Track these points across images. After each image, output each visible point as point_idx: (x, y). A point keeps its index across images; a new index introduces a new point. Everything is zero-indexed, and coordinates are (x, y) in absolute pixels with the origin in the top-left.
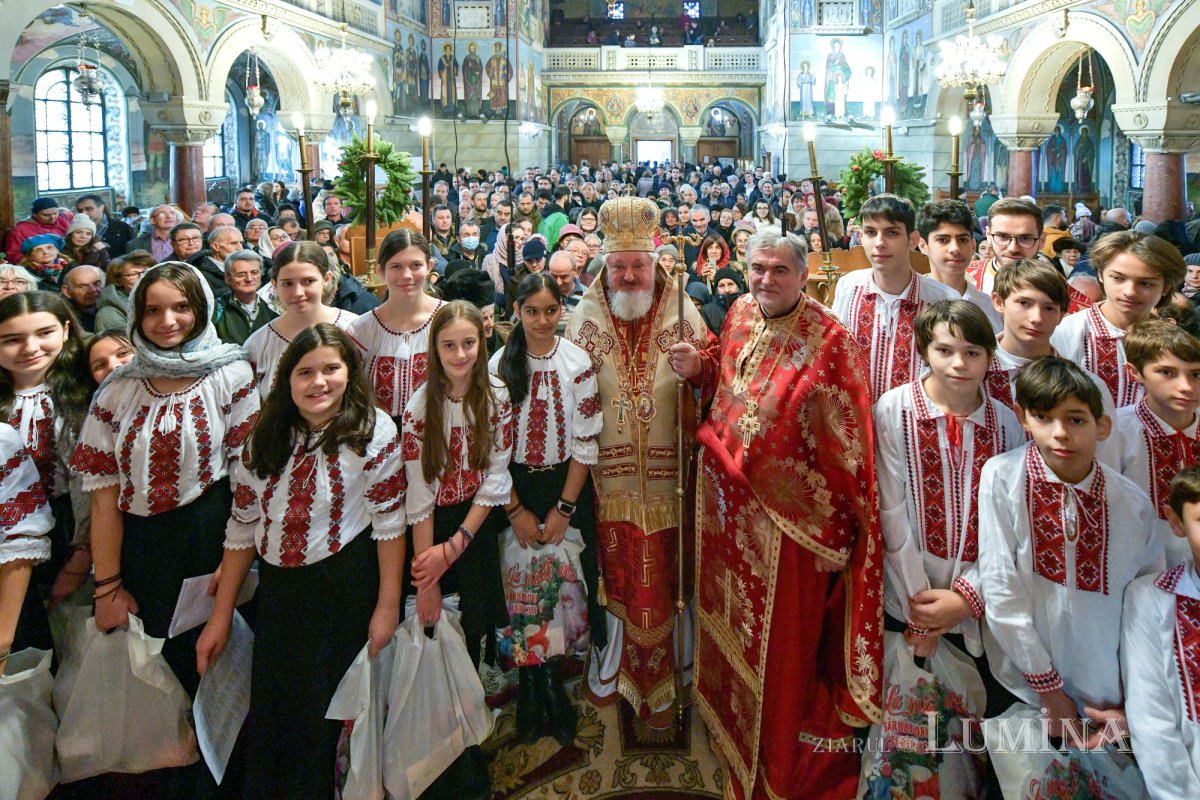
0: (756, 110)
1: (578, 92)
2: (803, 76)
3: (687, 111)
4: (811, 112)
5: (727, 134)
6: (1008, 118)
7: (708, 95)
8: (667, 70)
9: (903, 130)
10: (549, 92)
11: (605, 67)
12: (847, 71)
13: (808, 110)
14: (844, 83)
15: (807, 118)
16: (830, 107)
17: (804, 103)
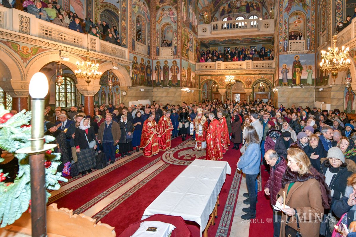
2: (284, 70)
3: (247, 83)
4: (287, 83)
5: (265, 91)
7: (254, 78)
8: (239, 69)
9: (321, 89)
10: (199, 77)
11: (217, 68)
12: (301, 67)
13: (285, 82)
14: (299, 72)
15: (285, 85)
16: (294, 81)
17: (284, 80)
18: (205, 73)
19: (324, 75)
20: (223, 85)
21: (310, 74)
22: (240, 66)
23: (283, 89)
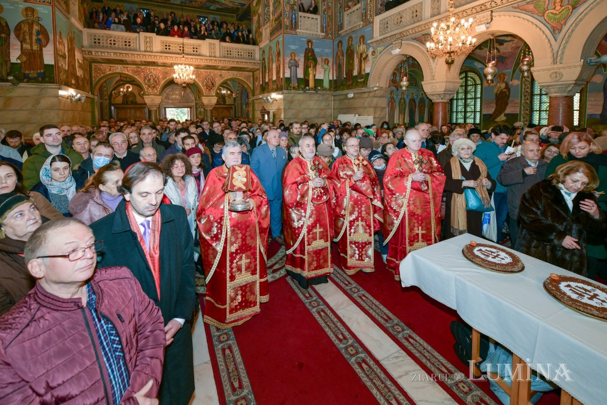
0: (251, 86)
1: (119, 68)
2: (292, 61)
3: (207, 86)
4: (296, 85)
5: (227, 103)
6: (437, 82)
7: (221, 75)
8: (194, 55)
9: (351, 95)
10: (90, 67)
11: (143, 48)
12: (315, 60)
13: (294, 83)
14: (313, 67)
15: (294, 88)
16: (306, 82)
17: (292, 79)
18: (112, 57)
19: (355, 73)
20: (154, 87)
21: (327, 72)
22: (195, 50)
23: (291, 95)
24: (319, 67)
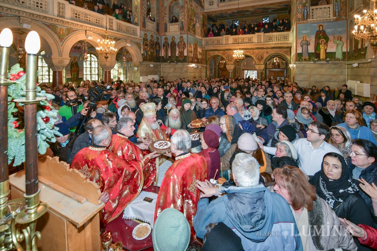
2: (304, 42)
4: (307, 57)
8: (249, 43)
10: (206, 53)
11: (224, 43)
12: (327, 39)
13: (306, 56)
14: (325, 44)
15: (305, 60)
16: (317, 55)
17: (304, 54)
18: (212, 48)
20: (231, 61)
22: (250, 40)
23: (302, 65)
24: (330, 44)
